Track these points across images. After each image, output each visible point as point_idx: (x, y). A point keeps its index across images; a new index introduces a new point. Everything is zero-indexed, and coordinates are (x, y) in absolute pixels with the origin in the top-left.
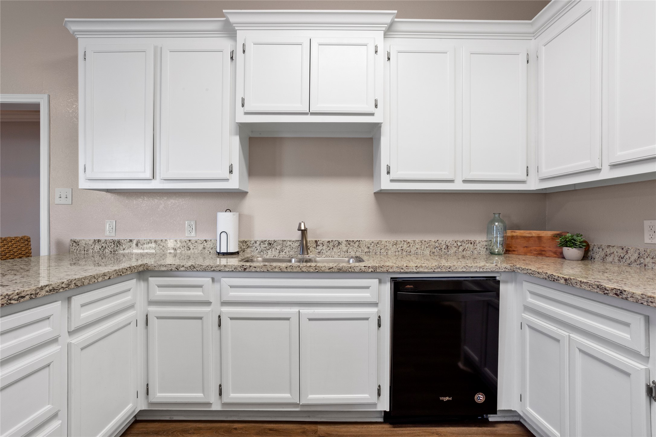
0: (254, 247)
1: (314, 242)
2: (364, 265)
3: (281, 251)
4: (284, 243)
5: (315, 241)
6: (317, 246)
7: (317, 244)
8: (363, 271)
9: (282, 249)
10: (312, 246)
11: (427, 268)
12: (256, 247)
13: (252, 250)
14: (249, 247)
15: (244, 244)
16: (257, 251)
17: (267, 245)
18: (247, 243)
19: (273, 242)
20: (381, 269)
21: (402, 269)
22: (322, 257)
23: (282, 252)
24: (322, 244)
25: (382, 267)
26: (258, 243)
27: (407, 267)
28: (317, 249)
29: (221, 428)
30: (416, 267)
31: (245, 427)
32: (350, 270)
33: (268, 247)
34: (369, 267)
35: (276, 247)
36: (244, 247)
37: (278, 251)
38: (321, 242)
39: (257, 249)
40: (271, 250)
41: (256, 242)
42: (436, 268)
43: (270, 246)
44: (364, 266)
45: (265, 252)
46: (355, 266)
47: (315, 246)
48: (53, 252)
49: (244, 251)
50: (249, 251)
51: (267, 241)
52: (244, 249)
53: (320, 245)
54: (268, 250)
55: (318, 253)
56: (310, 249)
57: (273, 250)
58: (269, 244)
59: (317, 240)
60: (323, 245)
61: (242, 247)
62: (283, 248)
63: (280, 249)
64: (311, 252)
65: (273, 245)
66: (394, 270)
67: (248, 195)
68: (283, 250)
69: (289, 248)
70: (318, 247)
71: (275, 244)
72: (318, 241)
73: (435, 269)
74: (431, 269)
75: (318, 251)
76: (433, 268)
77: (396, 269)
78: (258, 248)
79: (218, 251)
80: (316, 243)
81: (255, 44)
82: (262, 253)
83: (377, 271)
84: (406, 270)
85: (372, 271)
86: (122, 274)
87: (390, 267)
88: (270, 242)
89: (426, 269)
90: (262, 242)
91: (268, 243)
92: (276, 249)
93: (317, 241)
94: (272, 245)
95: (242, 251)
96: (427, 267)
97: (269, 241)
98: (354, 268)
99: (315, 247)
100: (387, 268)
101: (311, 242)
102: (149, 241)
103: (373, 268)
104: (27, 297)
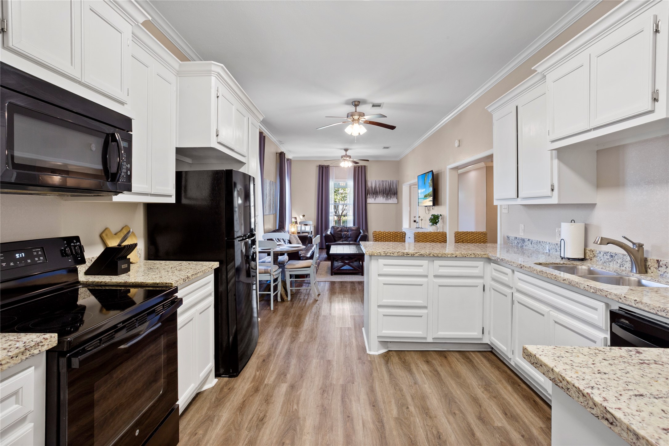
0: (599, 257)
1: (655, 261)
2: (587, 284)
3: (621, 265)
4: (624, 257)
5: (657, 260)
6: (659, 266)
7: (659, 264)
8: (586, 289)
9: (622, 263)
10: (653, 265)
11: (648, 306)
12: (600, 258)
13: (598, 260)
14: (594, 256)
15: (591, 253)
16: (601, 262)
17: (609, 257)
18: (594, 252)
19: (614, 255)
20: (600, 292)
21: (621, 299)
22: (647, 279)
23: (623, 266)
24: (666, 265)
25: (602, 290)
26: (602, 253)
27: (625, 298)
28: (659, 271)
29: (512, 378)
30: (635, 301)
31: (525, 389)
32: (577, 285)
33: (610, 259)
34: (591, 287)
35: (617, 260)
36: (591, 256)
37: (619, 265)
38: (664, 262)
39: (601, 260)
40: (612, 262)
41: (600, 252)
42: (659, 309)
43: (612, 258)
44: (588, 286)
45: (608, 264)
46: (580, 283)
47: (656, 266)
48: (502, 243)
49: (591, 260)
50: (595, 260)
51: (609, 253)
52: (591, 257)
53: (663, 266)
54: (610, 262)
55: (660, 275)
56: (652, 268)
57: (615, 262)
58: (611, 257)
59: (659, 259)
60: (667, 267)
61: (590, 255)
62: (624, 262)
63: (620, 263)
64: (652, 272)
65: (615, 258)
66: (612, 298)
67: (597, 206)
68: (624, 264)
69: (629, 263)
70: (660, 269)
71: (616, 256)
72: (661, 261)
73: (658, 311)
74: (653, 309)
75: (660, 273)
76: (655, 309)
77: (615, 297)
78: (602, 258)
79: (562, 256)
80: (658, 262)
81: (554, 82)
82: (605, 264)
83: (598, 293)
84: (624, 301)
85: (593, 292)
86: (466, 256)
87: (608, 292)
88: (612, 255)
89: (646, 307)
90: (605, 253)
91: (610, 255)
92: (617, 262)
93: (659, 261)
94: (613, 257)
95: (589, 259)
96: (648, 304)
97: (611, 253)
98: (580, 284)
99: (657, 268)
100: (606, 292)
101: (652, 261)
102: (536, 241)
103: (594, 289)
104: (410, 255)
